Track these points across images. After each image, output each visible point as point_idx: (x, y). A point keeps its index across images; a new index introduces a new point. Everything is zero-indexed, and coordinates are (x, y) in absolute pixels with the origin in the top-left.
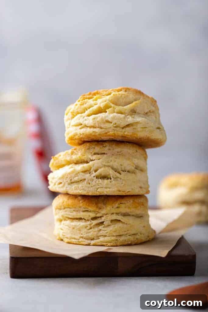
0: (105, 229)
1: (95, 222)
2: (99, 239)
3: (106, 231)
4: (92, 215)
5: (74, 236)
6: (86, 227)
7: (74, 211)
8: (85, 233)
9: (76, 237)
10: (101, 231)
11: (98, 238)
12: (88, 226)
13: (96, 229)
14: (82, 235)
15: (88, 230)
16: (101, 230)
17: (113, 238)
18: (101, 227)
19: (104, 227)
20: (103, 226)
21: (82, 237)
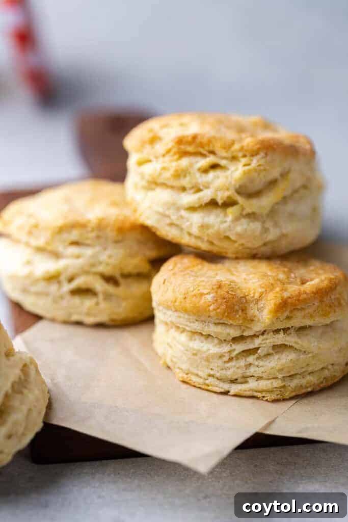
0: (261, 363)
1: (239, 348)
2: (246, 382)
3: (262, 369)
4: (235, 333)
5: (195, 371)
6: (221, 356)
7: (196, 320)
8: (219, 369)
9: (200, 373)
10: (252, 366)
11: (244, 379)
12: (224, 356)
13: (242, 363)
14: (212, 372)
15: (225, 362)
16: (250, 364)
17: (277, 384)
18: (251, 359)
19: (258, 358)
20: (256, 356)
21: (213, 376)
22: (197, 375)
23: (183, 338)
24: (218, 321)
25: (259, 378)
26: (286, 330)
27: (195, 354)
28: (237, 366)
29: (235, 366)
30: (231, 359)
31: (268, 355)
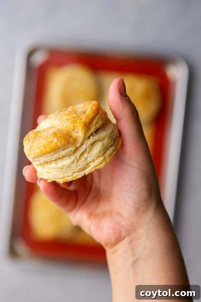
22: (68, 176)
23: (53, 165)
24: (63, 148)
25: (93, 161)
26: (92, 135)
27: (62, 168)
28: (82, 162)
29: (81, 163)
30: (78, 160)
31: (91, 149)
